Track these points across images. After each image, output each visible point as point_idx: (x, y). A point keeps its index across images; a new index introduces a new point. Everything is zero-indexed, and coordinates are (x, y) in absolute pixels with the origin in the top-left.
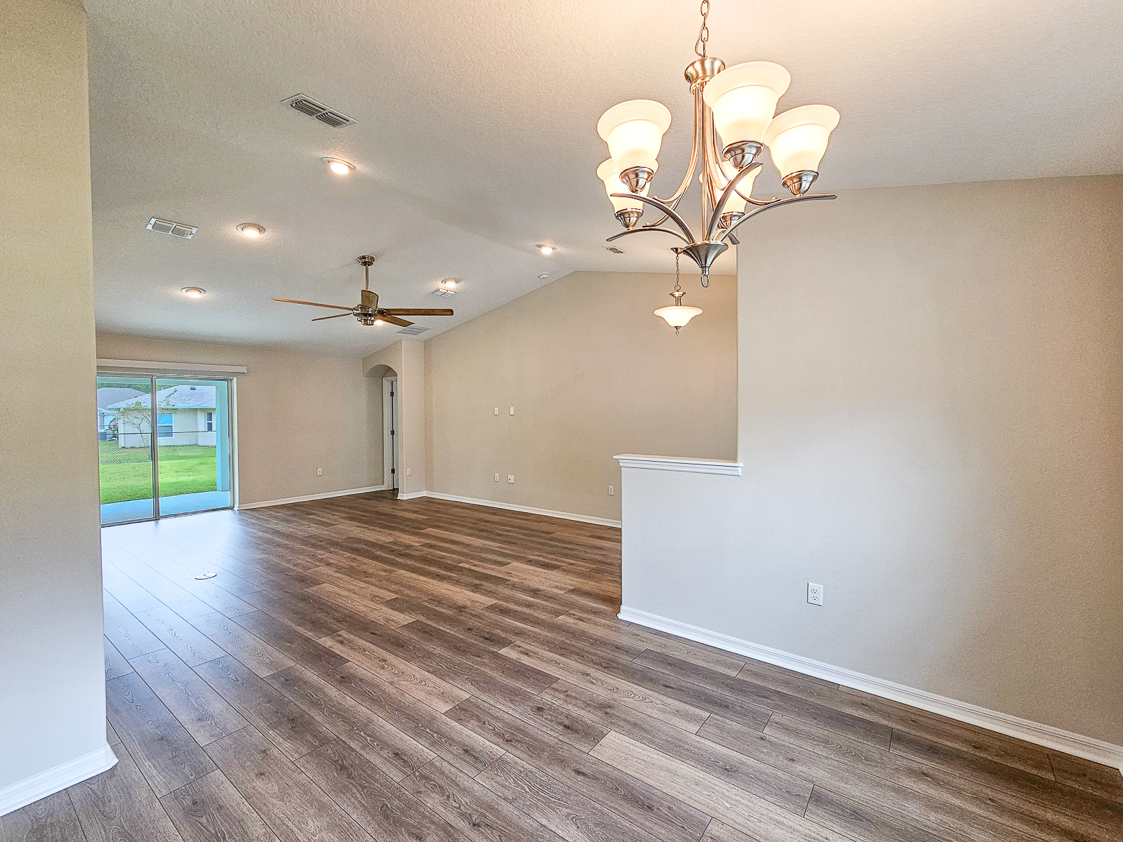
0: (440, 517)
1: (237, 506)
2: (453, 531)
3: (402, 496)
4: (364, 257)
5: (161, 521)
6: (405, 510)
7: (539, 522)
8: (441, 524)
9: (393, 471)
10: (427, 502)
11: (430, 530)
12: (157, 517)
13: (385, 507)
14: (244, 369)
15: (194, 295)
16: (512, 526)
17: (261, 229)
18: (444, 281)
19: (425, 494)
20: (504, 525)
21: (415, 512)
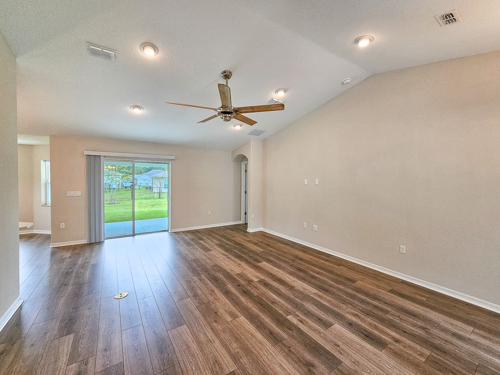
0: (271, 251)
1: (170, 230)
2: (279, 267)
3: (250, 230)
4: (225, 72)
5: (136, 237)
6: (250, 241)
7: (339, 265)
8: (271, 258)
9: (246, 214)
10: (262, 235)
11: (264, 264)
12: (134, 235)
13: (239, 238)
14: (174, 158)
15: (137, 111)
16: (320, 268)
17: (155, 48)
18: (277, 91)
19: (261, 229)
20: (314, 265)
21: (256, 244)
